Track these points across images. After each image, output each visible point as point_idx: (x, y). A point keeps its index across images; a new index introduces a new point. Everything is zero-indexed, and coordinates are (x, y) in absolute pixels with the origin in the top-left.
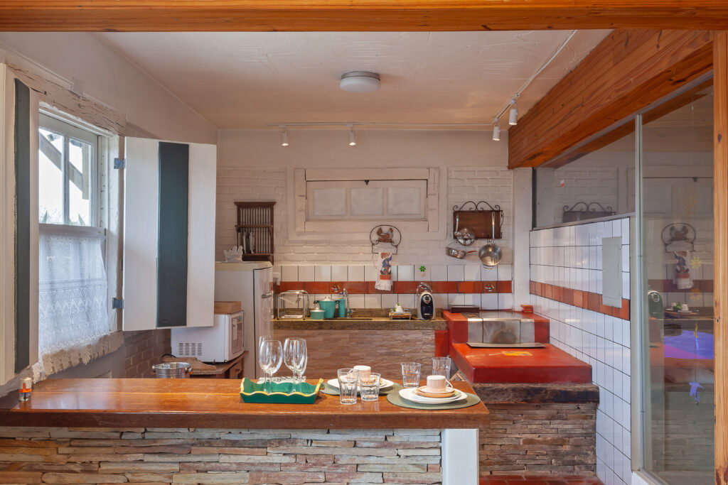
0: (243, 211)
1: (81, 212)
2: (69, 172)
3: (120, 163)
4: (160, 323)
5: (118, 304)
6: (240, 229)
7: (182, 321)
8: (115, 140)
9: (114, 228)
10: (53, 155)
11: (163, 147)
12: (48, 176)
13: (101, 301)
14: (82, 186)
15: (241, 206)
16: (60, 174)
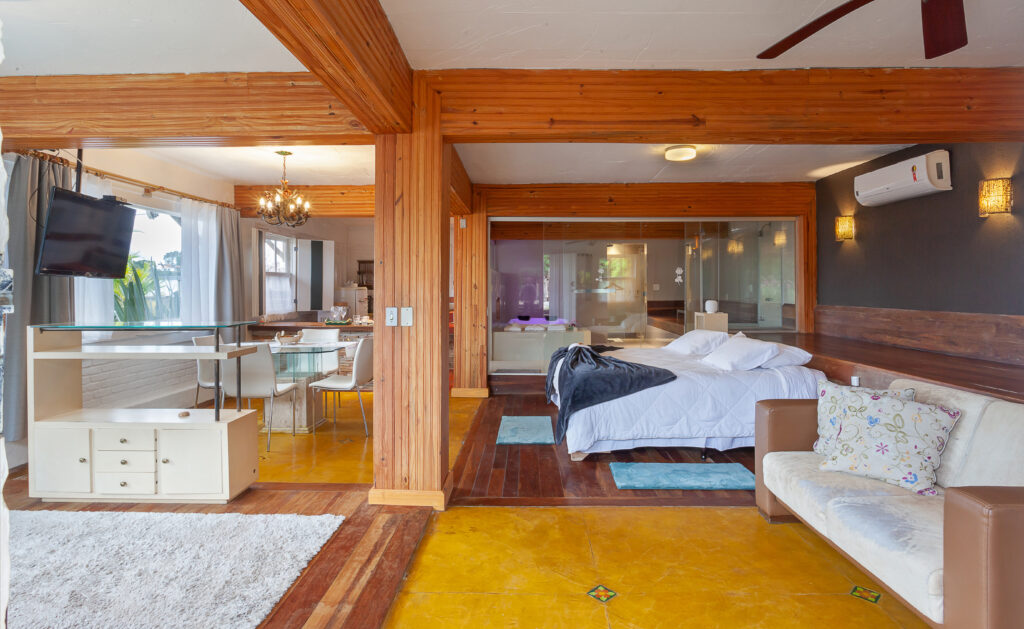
0: (362, 265)
1: (282, 267)
2: (277, 251)
3: (296, 249)
4: (312, 308)
5: (296, 301)
6: (359, 273)
7: (321, 308)
8: (295, 240)
9: (294, 273)
10: (271, 245)
11: (313, 242)
12: (268, 251)
13: (289, 300)
14: (282, 256)
15: (360, 262)
16: (273, 252)
